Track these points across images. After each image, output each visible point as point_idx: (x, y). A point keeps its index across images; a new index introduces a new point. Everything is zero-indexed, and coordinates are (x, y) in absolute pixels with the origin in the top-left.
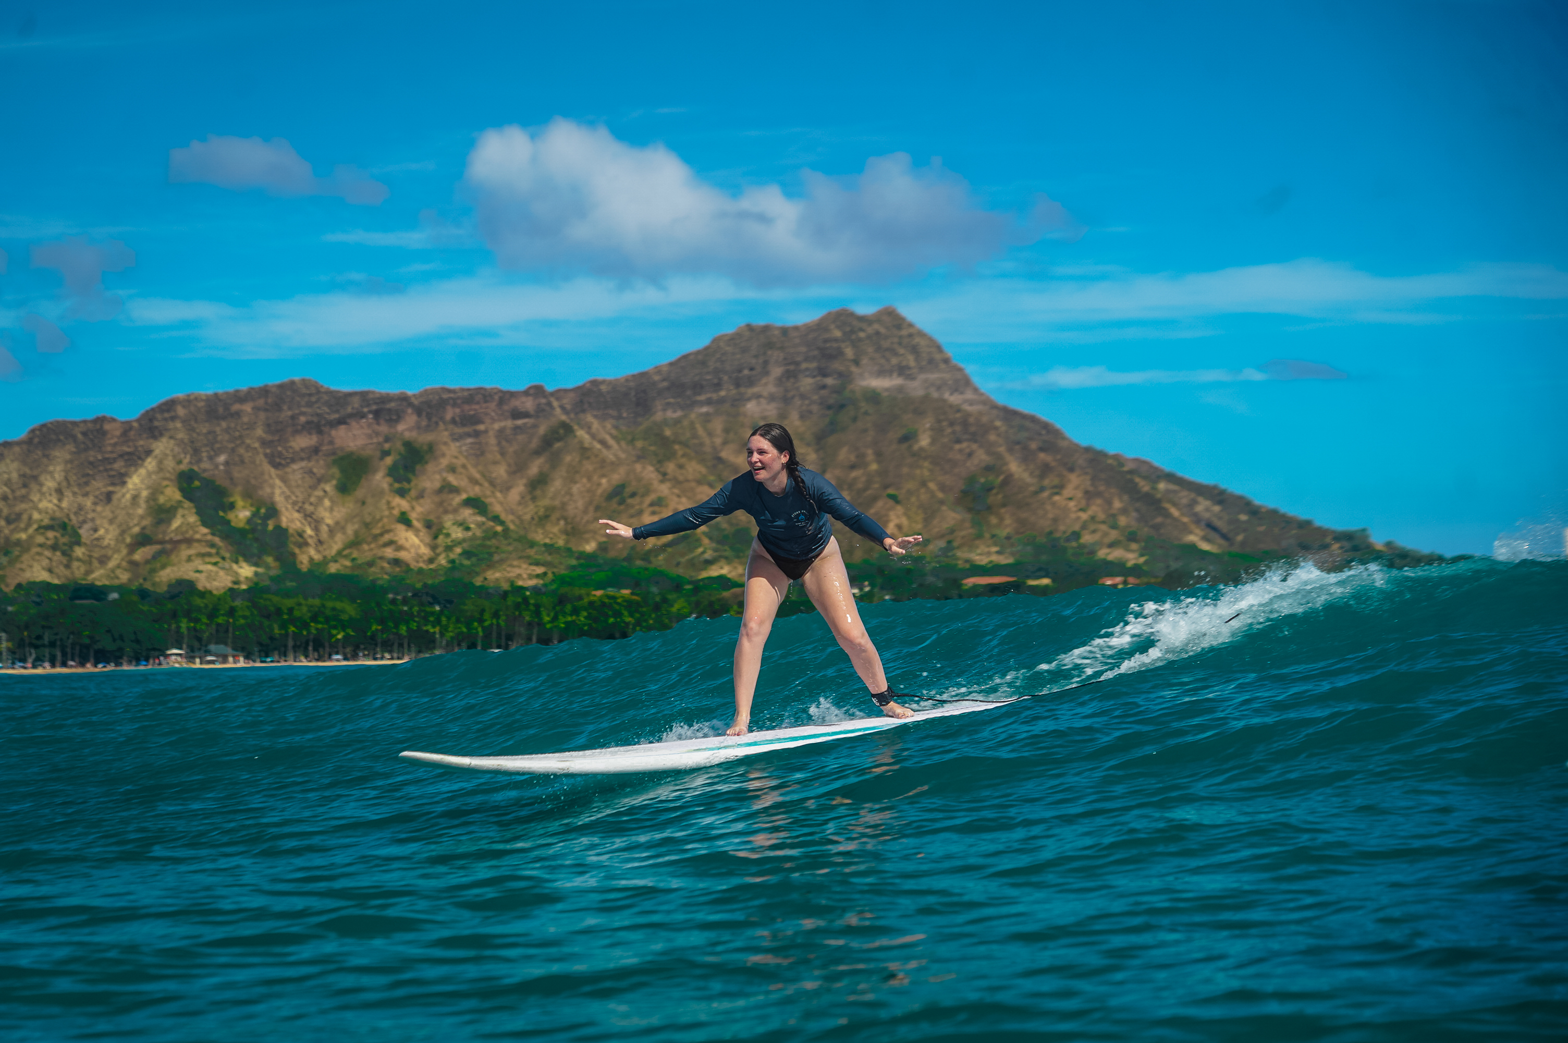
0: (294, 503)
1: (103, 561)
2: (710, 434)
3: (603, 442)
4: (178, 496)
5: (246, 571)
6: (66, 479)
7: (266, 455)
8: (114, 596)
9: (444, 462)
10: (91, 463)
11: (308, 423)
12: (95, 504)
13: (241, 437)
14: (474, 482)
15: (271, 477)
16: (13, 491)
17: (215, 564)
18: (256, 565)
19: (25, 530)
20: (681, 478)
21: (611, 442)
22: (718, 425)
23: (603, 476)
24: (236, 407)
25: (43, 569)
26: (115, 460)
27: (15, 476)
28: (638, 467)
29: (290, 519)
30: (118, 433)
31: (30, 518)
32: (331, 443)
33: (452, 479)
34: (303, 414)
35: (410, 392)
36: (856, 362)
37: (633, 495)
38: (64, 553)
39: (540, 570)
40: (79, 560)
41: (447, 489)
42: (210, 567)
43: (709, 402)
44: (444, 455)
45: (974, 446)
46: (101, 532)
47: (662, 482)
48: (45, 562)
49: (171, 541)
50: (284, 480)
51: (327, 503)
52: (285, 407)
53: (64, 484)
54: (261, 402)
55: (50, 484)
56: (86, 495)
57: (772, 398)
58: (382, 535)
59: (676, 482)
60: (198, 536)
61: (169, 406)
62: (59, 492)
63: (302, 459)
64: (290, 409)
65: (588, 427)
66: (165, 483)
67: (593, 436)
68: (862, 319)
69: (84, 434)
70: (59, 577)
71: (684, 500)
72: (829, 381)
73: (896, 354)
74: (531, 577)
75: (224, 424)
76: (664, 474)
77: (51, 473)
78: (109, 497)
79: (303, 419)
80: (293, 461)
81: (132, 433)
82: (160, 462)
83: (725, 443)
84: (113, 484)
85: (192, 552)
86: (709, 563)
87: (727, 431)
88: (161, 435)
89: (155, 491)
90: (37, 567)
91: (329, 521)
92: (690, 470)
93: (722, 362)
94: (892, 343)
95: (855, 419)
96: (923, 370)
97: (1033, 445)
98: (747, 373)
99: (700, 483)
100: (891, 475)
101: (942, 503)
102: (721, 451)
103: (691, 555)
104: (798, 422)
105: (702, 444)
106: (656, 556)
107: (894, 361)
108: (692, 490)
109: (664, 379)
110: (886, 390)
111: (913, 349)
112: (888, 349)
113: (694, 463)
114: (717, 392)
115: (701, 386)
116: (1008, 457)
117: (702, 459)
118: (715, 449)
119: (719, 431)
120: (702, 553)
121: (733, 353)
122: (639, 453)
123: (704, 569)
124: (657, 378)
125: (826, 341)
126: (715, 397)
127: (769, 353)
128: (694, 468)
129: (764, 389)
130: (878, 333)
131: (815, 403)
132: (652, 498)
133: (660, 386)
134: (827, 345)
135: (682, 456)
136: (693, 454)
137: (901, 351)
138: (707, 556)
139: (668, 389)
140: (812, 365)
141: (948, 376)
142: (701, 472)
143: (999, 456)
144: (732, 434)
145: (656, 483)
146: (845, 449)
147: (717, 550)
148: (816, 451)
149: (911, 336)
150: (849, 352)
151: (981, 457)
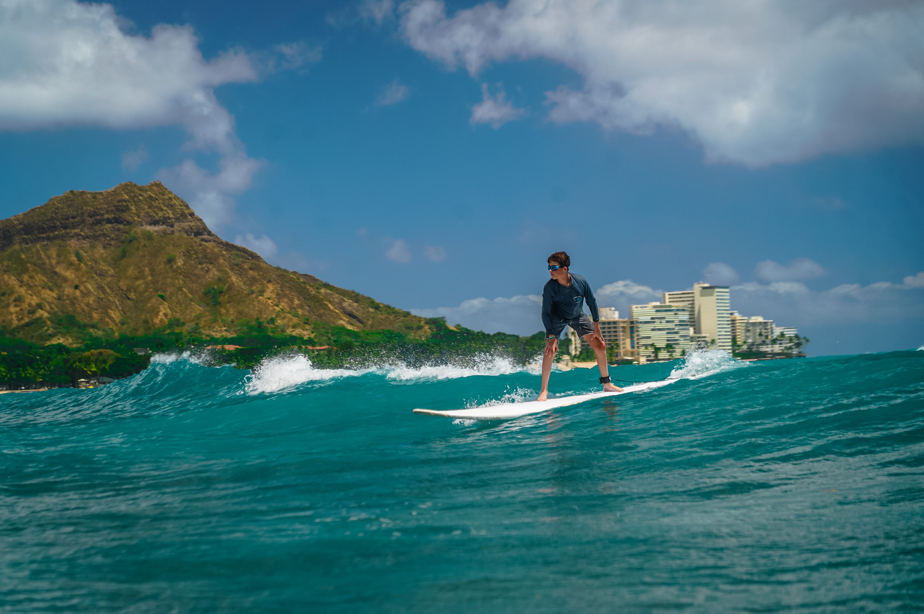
2: (49, 258)
20: (32, 284)
22: (53, 252)
28: (6, 277)
36: (138, 215)
37: (4, 294)
45: (210, 266)
47: (21, 286)
57: (86, 236)
59: (30, 287)
68: (140, 188)
71: (34, 297)
72: (121, 226)
73: (161, 210)
76: (22, 282)
83: (58, 263)
86: (51, 336)
87: (59, 256)
92: (37, 279)
93: (56, 213)
94: (159, 203)
95: (138, 249)
96: (177, 220)
97: (246, 266)
98: (71, 220)
99: (43, 288)
100: (160, 283)
101: (191, 300)
102: (56, 267)
103: (40, 332)
104: (102, 251)
105: (44, 264)
106: (19, 332)
107: (160, 214)
108: (39, 292)
109: (21, 224)
110: (156, 232)
111: (172, 206)
112: (156, 207)
113: (39, 276)
114: (52, 232)
115: (44, 228)
116: (231, 273)
117: (45, 274)
118: (52, 266)
119: (54, 255)
120: (47, 330)
121: (62, 208)
122: (6, 269)
123: (48, 340)
124: (16, 222)
125: (119, 201)
126: (52, 235)
127: (85, 208)
128: (40, 278)
129: (81, 231)
130: (150, 197)
131: (113, 239)
132: (15, 295)
133: (18, 227)
134: (120, 204)
135: (32, 271)
136: (39, 269)
137: (165, 208)
138: (49, 332)
139: (23, 229)
140: (111, 216)
141: (193, 224)
142: (43, 281)
143: (226, 273)
144: (63, 257)
145: (17, 287)
146: (132, 267)
147: (55, 328)
148: (114, 269)
149: (170, 199)
150: (133, 208)
151: (214, 273)
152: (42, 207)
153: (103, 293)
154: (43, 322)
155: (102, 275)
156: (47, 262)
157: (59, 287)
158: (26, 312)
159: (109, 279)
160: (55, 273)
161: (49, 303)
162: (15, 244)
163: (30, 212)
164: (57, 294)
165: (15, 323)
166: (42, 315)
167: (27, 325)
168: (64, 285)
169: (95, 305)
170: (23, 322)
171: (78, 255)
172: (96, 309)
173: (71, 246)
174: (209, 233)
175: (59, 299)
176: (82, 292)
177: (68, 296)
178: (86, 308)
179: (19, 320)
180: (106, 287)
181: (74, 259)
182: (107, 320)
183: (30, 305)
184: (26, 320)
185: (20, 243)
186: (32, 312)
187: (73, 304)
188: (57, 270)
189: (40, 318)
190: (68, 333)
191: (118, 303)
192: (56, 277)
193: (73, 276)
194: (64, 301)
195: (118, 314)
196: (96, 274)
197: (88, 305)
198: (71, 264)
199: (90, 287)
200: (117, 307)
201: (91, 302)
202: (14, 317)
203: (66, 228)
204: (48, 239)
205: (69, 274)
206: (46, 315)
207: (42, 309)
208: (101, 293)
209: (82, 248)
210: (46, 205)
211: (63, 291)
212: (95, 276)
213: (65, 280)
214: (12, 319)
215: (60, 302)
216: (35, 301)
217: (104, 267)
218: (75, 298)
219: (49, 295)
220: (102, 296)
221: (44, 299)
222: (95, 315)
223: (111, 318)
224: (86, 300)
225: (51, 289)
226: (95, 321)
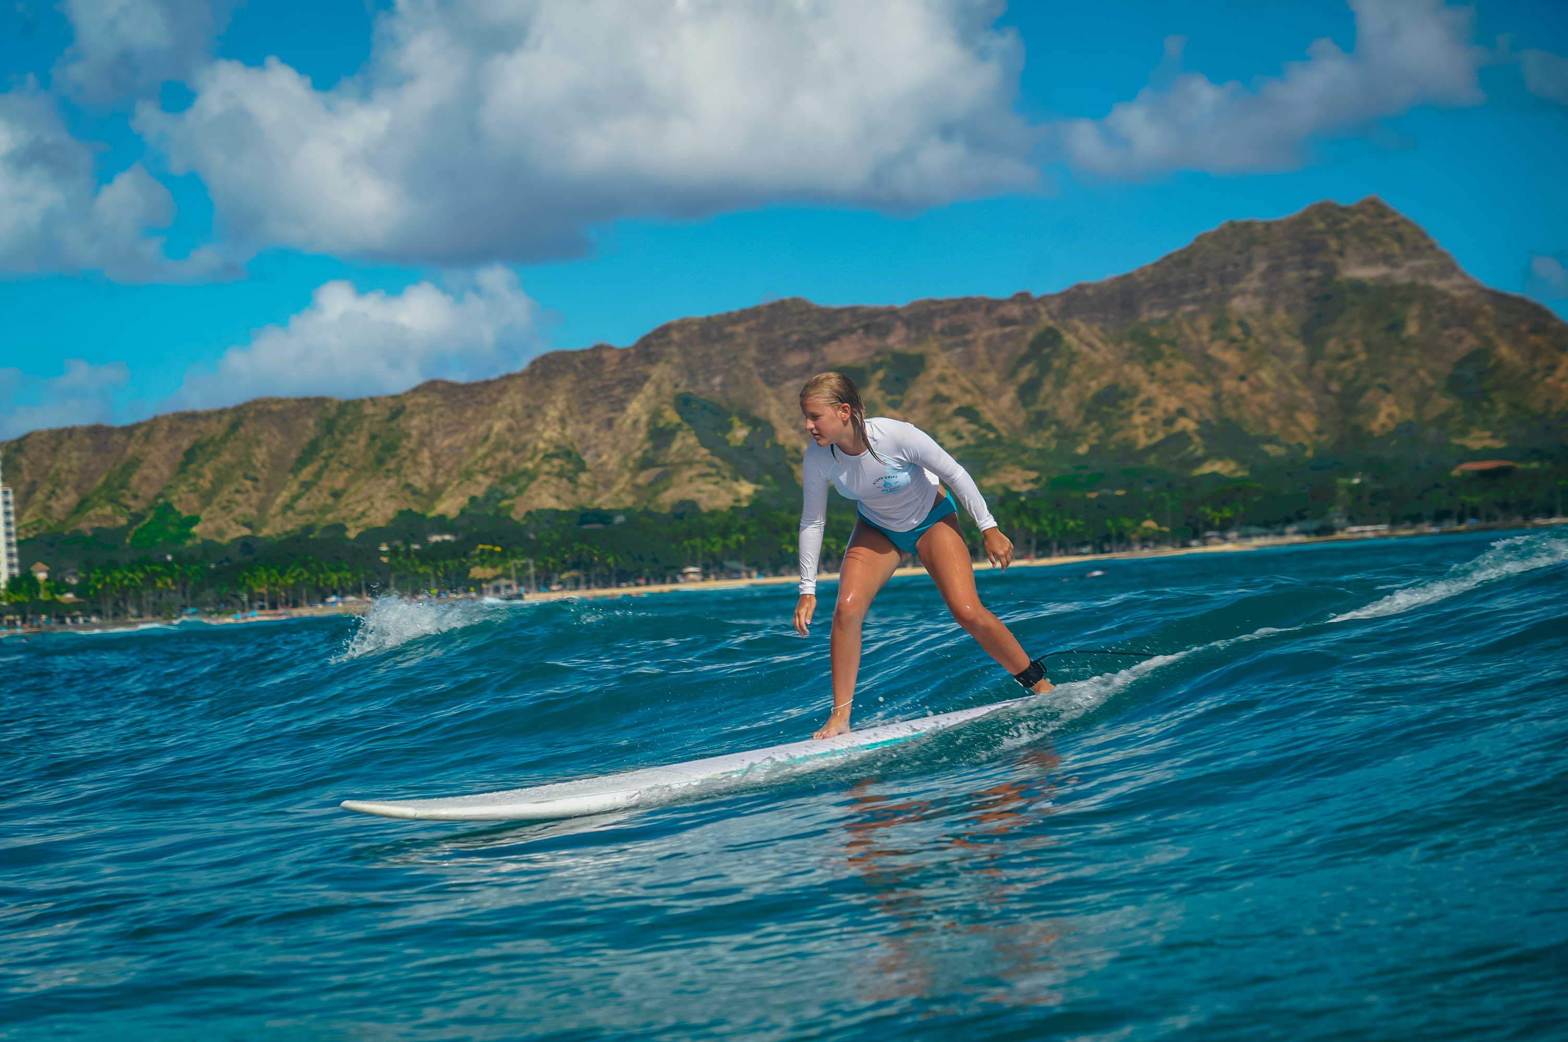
0: (790, 420)
1: (608, 485)
2: (1197, 332)
3: (1090, 345)
4: (676, 419)
5: (746, 489)
6: (569, 408)
7: (761, 375)
8: (620, 519)
9: (935, 372)
10: (592, 391)
11: (800, 341)
12: (597, 430)
13: (735, 358)
14: (966, 391)
15: (766, 395)
16: (518, 422)
17: (716, 483)
18: (756, 482)
19: (531, 459)
20: (1169, 377)
21: (1098, 344)
22: (1204, 322)
23: (1092, 379)
24: (729, 329)
25: (551, 496)
26: (614, 387)
27: (519, 407)
28: (1126, 368)
29: (787, 436)
30: (616, 360)
31: (536, 448)
32: (823, 359)
33: (944, 390)
34: (795, 332)
35: (898, 306)
36: (1341, 253)
37: (1124, 396)
38: (571, 480)
39: (1033, 475)
40: (584, 485)
41: (939, 399)
42: (711, 487)
43: (1194, 300)
44: (934, 366)
45: (1464, 332)
46: (604, 457)
47: (1151, 381)
48: (552, 490)
49: (672, 464)
50: (779, 398)
52: (777, 327)
53: (567, 412)
54: (753, 323)
55: (553, 413)
56: (588, 422)
57: (1257, 293)
59: (1166, 382)
60: (697, 458)
61: (663, 332)
62: (562, 421)
63: (795, 377)
64: (781, 328)
65: (1075, 331)
66: (664, 407)
67: (1081, 340)
68: (1344, 210)
69: (584, 363)
70: (566, 503)
71: (1173, 398)
72: (1315, 273)
73: (1381, 243)
74: (1025, 482)
75: (718, 347)
76: (1153, 374)
77: (554, 403)
78: (610, 423)
79: (794, 337)
80: (787, 378)
81: (630, 360)
82: (658, 387)
83: (1213, 340)
84: (614, 410)
85: (693, 472)
86: (1201, 460)
87: (1214, 328)
88: (658, 360)
89: (656, 414)
90: (545, 495)
92: (1178, 368)
93: (1207, 260)
94: (1377, 232)
95: (1342, 310)
96: (1407, 257)
97: (1523, 328)
98: (1232, 270)
99: (1189, 382)
100: (1381, 364)
101: (1433, 390)
102: (1209, 347)
103: (1183, 454)
104: (1284, 316)
105: (1188, 343)
106: (1148, 456)
107: (1380, 250)
108: (1181, 389)
109: (1149, 280)
110: (1372, 277)
111: (1398, 236)
112: (1371, 239)
113: (1181, 362)
114: (1201, 289)
115: (1187, 285)
116: (1498, 341)
117: (1190, 357)
118: (1202, 346)
119: (1206, 329)
120: (1194, 450)
121: (1216, 251)
122: (1128, 354)
123: (1197, 467)
124: (1141, 278)
125: (1310, 234)
126: (1200, 294)
127: (1253, 248)
128: (1182, 367)
129: (1249, 285)
130: (1361, 224)
131: (1301, 295)
132: (1142, 397)
133: (1146, 286)
134: (1311, 238)
135: (1170, 356)
136: (1180, 353)
137: (1386, 240)
138: (1198, 453)
139: (1153, 289)
140: (1297, 259)
141: (1433, 261)
142: (1188, 370)
143: (1490, 340)
144: (1219, 330)
145: (1145, 383)
146: (1334, 340)
147: (1207, 448)
148: (1304, 344)
149: (1395, 224)
150: (1333, 244)
151: (1471, 342)
152: (1181, 252)
153: (1286, 385)
154: (1187, 438)
155: (1286, 356)
156: (1194, 339)
157: (1214, 379)
158: (1160, 422)
159: (1297, 362)
160: (1208, 358)
161: (1199, 408)
162: (1141, 312)
163: (1163, 260)
164: (1211, 391)
165: (1143, 442)
166: (1186, 426)
167: (1162, 443)
168: (1221, 375)
169: (1274, 407)
170: (1154, 440)
171: (1243, 326)
172: (1276, 413)
173: (1232, 311)
175: (1215, 398)
176: (1251, 385)
177: (1229, 393)
178: (1259, 412)
179: (1150, 436)
180: (1291, 376)
181: (1236, 331)
182: (1293, 428)
183: (1166, 411)
184: (1160, 436)
185: (1150, 311)
187: (1236, 405)
188: (1211, 351)
189: (1183, 433)
190: (1229, 453)
191: (1311, 400)
192: (1208, 363)
193: (1236, 360)
194: (1222, 401)
195: (1311, 418)
196: (1275, 355)
197: (1262, 406)
198: (1233, 340)
199: (1265, 376)
200: (1309, 408)
201: (1267, 401)
202: (1141, 432)
203: (1222, 282)
205: (1230, 357)
206: (1192, 426)
207: (1185, 417)
208: (1283, 385)
209: (1250, 314)
210: (1190, 247)
211: (1221, 386)
212: (1272, 358)
213: (1224, 367)
214: (1138, 436)
215: (1217, 403)
216: (1174, 404)
217: (1286, 342)
218: (1242, 396)
219: (1199, 393)
220: (1285, 390)
221: (1189, 401)
222: (1274, 423)
223: (1299, 425)
224: (1258, 398)
225: (1200, 383)
226: (1274, 432)
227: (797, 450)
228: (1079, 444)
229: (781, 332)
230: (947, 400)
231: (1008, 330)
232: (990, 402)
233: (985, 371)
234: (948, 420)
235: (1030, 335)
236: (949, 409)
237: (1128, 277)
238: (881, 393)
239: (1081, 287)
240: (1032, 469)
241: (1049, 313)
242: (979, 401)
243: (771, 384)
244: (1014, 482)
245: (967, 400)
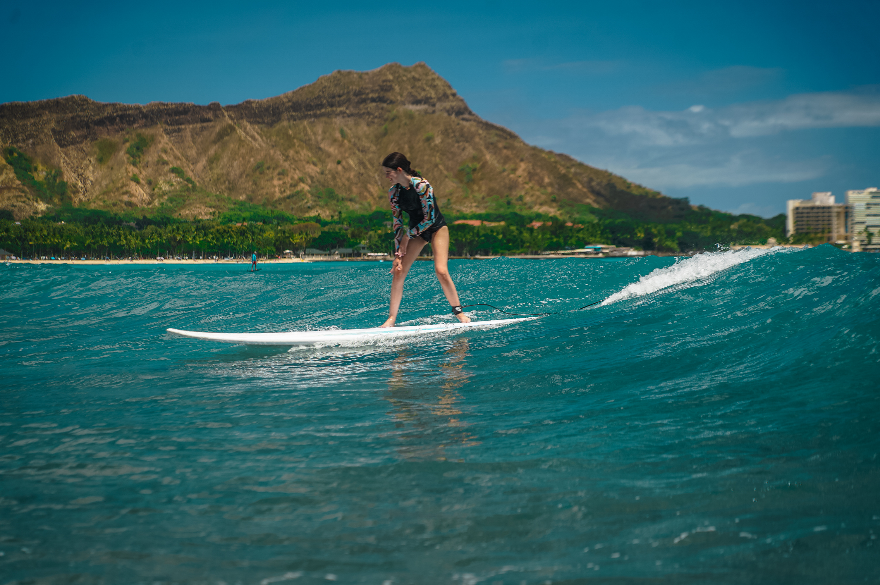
0: (72, 168)
2: (315, 134)
4: (3, 162)
5: (42, 207)
7: (56, 140)
9: (160, 146)
11: (81, 122)
13: (41, 128)
15: (58, 152)
17: (24, 202)
18: (48, 203)
20: (297, 159)
21: (257, 136)
22: (319, 129)
23: (252, 156)
24: (39, 111)
28: (272, 152)
29: (70, 177)
32: (94, 133)
33: (164, 157)
34: (79, 116)
35: (141, 105)
36: (402, 94)
37: (268, 168)
39: (212, 210)
41: (161, 162)
42: (21, 204)
44: (159, 143)
45: (466, 145)
47: (285, 161)
50: (67, 154)
51: (91, 168)
52: (68, 112)
54: (54, 109)
58: (122, 187)
59: (294, 162)
60: (14, 186)
63: (77, 143)
64: (70, 112)
65: (244, 128)
67: (247, 133)
68: (405, 69)
71: (297, 171)
72: (385, 105)
73: (424, 90)
74: (207, 214)
75: (32, 121)
79: (78, 120)
80: (72, 143)
83: (323, 139)
85: (11, 195)
86: (310, 208)
87: (324, 132)
91: (92, 178)
92: (303, 154)
93: (323, 92)
94: (422, 84)
95: (399, 127)
96: (439, 99)
97: (500, 145)
98: (338, 99)
99: (308, 162)
100: (418, 160)
101: (446, 177)
102: (321, 144)
103: (300, 204)
104: (366, 128)
105: (310, 140)
106: (280, 204)
107: (423, 94)
108: (303, 166)
109: (289, 101)
110: (418, 111)
111: (434, 87)
112: (419, 87)
113: (305, 151)
114: (320, 109)
115: (311, 106)
116: (485, 151)
117: (310, 148)
118: (317, 142)
119: (320, 132)
120: (306, 203)
121: (329, 87)
122: (274, 144)
123: (307, 212)
124: (285, 100)
125: (384, 81)
126: (318, 112)
127: (351, 87)
128: (305, 153)
129: (347, 108)
130: (414, 78)
131: (376, 117)
132: (279, 170)
133: (287, 105)
134: (385, 84)
135: (298, 146)
136: (304, 145)
137: (427, 88)
138: (309, 204)
139: (291, 107)
140: (375, 95)
141: (454, 104)
142: (308, 156)
143: (480, 151)
144: (328, 134)
145: (281, 162)
146: (393, 144)
147: (315, 201)
148: (376, 145)
149: (433, 80)
150: (397, 88)
151: (470, 151)
152: (310, 86)
153: (364, 168)
154: (303, 195)
155: (364, 151)
156: (313, 138)
157: (322, 162)
158: (288, 185)
159: (371, 155)
160: (320, 149)
161: (311, 177)
162: (283, 120)
163: (299, 90)
164: (320, 169)
165: (278, 195)
166: (303, 188)
167: (289, 197)
168: (327, 160)
169: (355, 180)
170: (285, 195)
171: (342, 132)
172: (356, 184)
173: (335, 124)
174: (470, 113)
175: (322, 173)
176: (343, 167)
177: (330, 171)
178: (346, 183)
179: (281, 193)
180: (367, 163)
181: (338, 135)
182: (366, 194)
183: (292, 178)
184: (288, 193)
185: (289, 120)
186: (294, 185)
187: (334, 178)
188: (322, 146)
189: (301, 191)
190: (327, 205)
191: (377, 178)
192: (320, 153)
193: (336, 151)
194: (326, 175)
195: (377, 189)
196: (359, 150)
197: (348, 179)
198: (335, 140)
199: (351, 162)
200: (376, 182)
201: (352, 177)
202: (277, 189)
203: (332, 106)
204: (316, 116)
205: (332, 150)
206: (307, 188)
207: (303, 182)
208: (362, 168)
209: (347, 125)
210: (314, 84)
211: (326, 166)
212: (357, 152)
213: (329, 155)
214: (275, 192)
215: (323, 176)
216: (297, 175)
217: (366, 144)
218: (337, 173)
219: (312, 169)
220: (362, 171)
221: (307, 173)
222: (354, 189)
223: (369, 192)
224: (347, 175)
225: (315, 164)
226: (354, 196)
227: (75, 186)
228: (241, 194)
229: (70, 115)
230: (166, 163)
231: (205, 124)
232: (191, 165)
233: (189, 147)
234: (165, 175)
235: (217, 129)
236: (166, 168)
237: (278, 98)
238: (128, 156)
239: (249, 102)
240: (210, 207)
241: (230, 116)
242: (185, 165)
243: (62, 146)
244: (200, 213)
245: (176, 164)
